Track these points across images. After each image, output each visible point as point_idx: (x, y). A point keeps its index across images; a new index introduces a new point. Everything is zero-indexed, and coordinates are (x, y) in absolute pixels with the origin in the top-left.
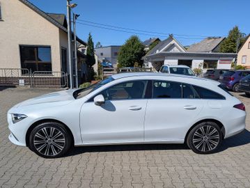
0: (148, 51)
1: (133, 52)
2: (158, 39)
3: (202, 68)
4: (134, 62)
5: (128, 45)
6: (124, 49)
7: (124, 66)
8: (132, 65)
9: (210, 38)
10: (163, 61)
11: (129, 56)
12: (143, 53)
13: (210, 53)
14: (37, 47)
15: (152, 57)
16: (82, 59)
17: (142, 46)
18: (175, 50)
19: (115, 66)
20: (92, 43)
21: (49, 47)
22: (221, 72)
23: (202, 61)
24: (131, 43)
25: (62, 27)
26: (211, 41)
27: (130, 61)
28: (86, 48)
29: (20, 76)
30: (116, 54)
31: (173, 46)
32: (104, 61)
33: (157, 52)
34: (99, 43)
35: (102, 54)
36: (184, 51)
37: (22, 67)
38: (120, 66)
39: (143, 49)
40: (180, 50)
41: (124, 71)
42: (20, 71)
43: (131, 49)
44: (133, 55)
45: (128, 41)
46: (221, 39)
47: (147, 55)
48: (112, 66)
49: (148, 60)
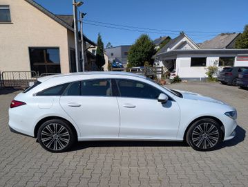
0: (159, 49)
1: (143, 51)
2: (169, 38)
3: (218, 65)
4: (145, 61)
5: (138, 44)
6: (134, 49)
7: (134, 66)
8: (142, 65)
9: (223, 34)
10: (175, 60)
11: (139, 55)
12: (153, 52)
13: (225, 49)
14: (46, 49)
15: (163, 56)
16: (92, 60)
17: (152, 45)
18: (187, 48)
19: (125, 66)
20: (102, 44)
21: (57, 49)
22: (240, 69)
23: (217, 58)
24: (141, 42)
25: (69, 27)
26: (224, 37)
27: (140, 60)
28: (96, 49)
29: (30, 79)
30: (126, 54)
31: (185, 43)
32: (114, 61)
33: (169, 50)
34: (109, 43)
35: (112, 54)
36: (196, 49)
37: (32, 69)
38: (130, 66)
39: (153, 47)
40: (192, 47)
41: (134, 71)
42: (30, 74)
43: (141, 48)
44: (143, 54)
45: (138, 40)
46: (236, 35)
47: (157, 54)
48: (122, 67)
49: (159, 59)
